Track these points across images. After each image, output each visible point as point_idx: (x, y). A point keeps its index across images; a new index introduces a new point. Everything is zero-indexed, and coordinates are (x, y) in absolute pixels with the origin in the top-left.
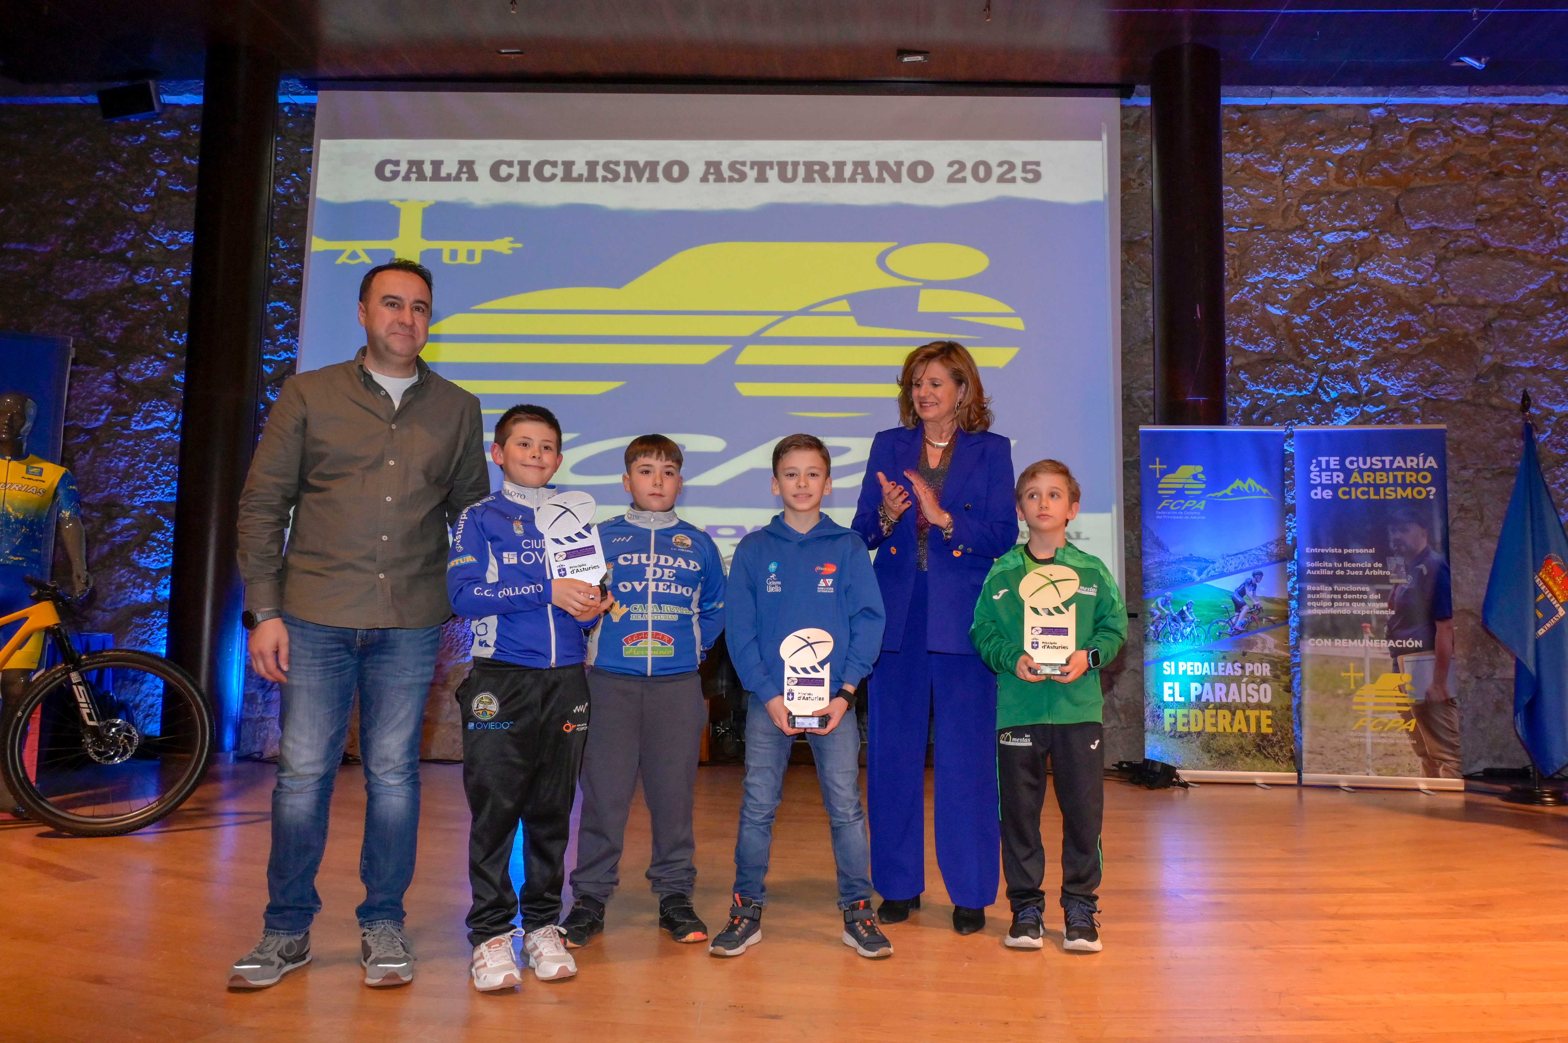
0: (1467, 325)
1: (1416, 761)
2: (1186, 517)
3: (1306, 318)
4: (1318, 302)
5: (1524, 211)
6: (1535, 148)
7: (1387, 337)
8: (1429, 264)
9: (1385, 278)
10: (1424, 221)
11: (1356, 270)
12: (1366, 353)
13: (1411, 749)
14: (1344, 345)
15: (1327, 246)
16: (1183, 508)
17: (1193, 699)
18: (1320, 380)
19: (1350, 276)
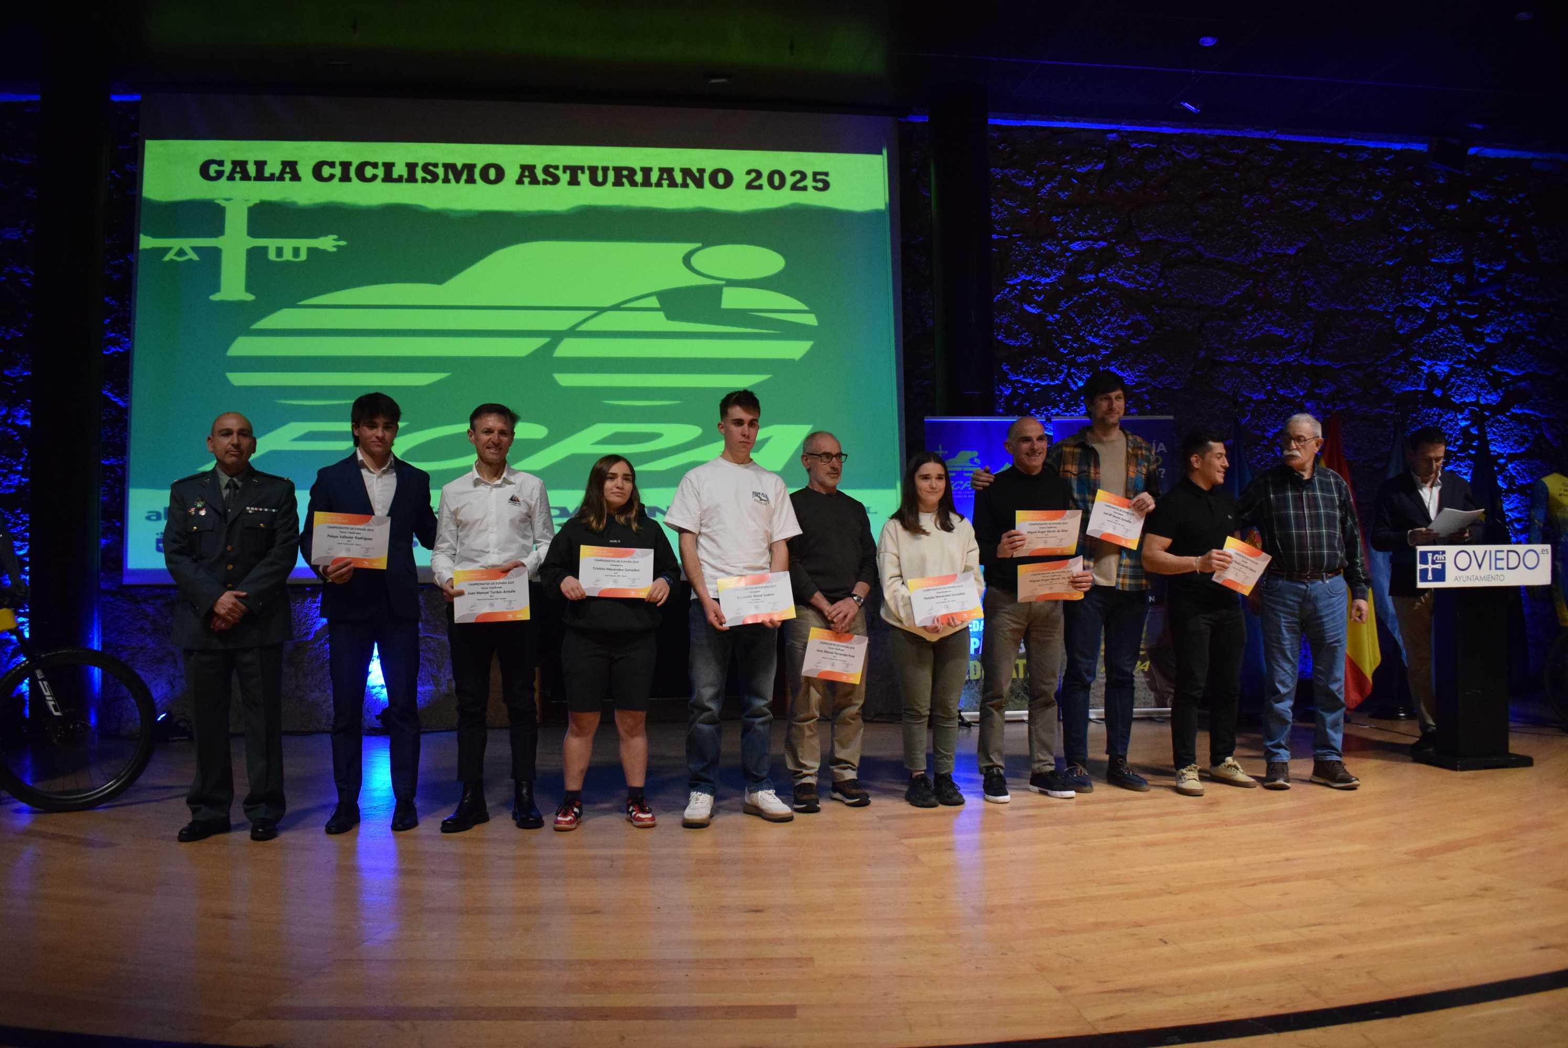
0: (1186, 324)
1: (1150, 695)
2: (965, 496)
3: (1058, 317)
4: (1066, 303)
5: (1229, 228)
6: (1237, 174)
7: (1123, 334)
8: (1155, 271)
9: (1121, 282)
10: (1151, 234)
11: (1097, 275)
12: (1107, 348)
13: (1146, 685)
14: (1088, 341)
15: (1074, 253)
16: (962, 488)
17: (972, 652)
18: (1069, 371)
19: (1092, 280)
